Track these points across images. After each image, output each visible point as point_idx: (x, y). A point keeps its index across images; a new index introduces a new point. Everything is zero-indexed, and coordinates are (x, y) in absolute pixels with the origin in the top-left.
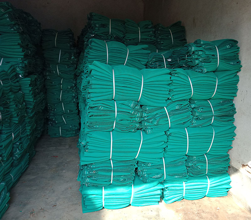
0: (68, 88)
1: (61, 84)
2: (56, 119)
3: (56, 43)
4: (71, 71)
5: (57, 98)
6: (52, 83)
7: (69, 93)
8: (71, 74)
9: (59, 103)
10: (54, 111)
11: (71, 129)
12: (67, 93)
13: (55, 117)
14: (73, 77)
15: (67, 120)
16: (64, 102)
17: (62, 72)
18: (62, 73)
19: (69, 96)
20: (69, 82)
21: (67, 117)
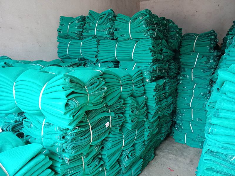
0: (200, 94)
1: (193, 89)
2: (182, 124)
3: (195, 46)
4: (207, 76)
5: (187, 103)
6: (184, 87)
7: (201, 100)
8: (206, 79)
9: (189, 108)
10: (182, 116)
11: (197, 139)
12: (199, 99)
13: (183, 122)
14: (208, 82)
15: (194, 128)
16: (194, 109)
17: (196, 76)
18: (196, 78)
19: (200, 103)
20: (202, 88)
21: (195, 125)
